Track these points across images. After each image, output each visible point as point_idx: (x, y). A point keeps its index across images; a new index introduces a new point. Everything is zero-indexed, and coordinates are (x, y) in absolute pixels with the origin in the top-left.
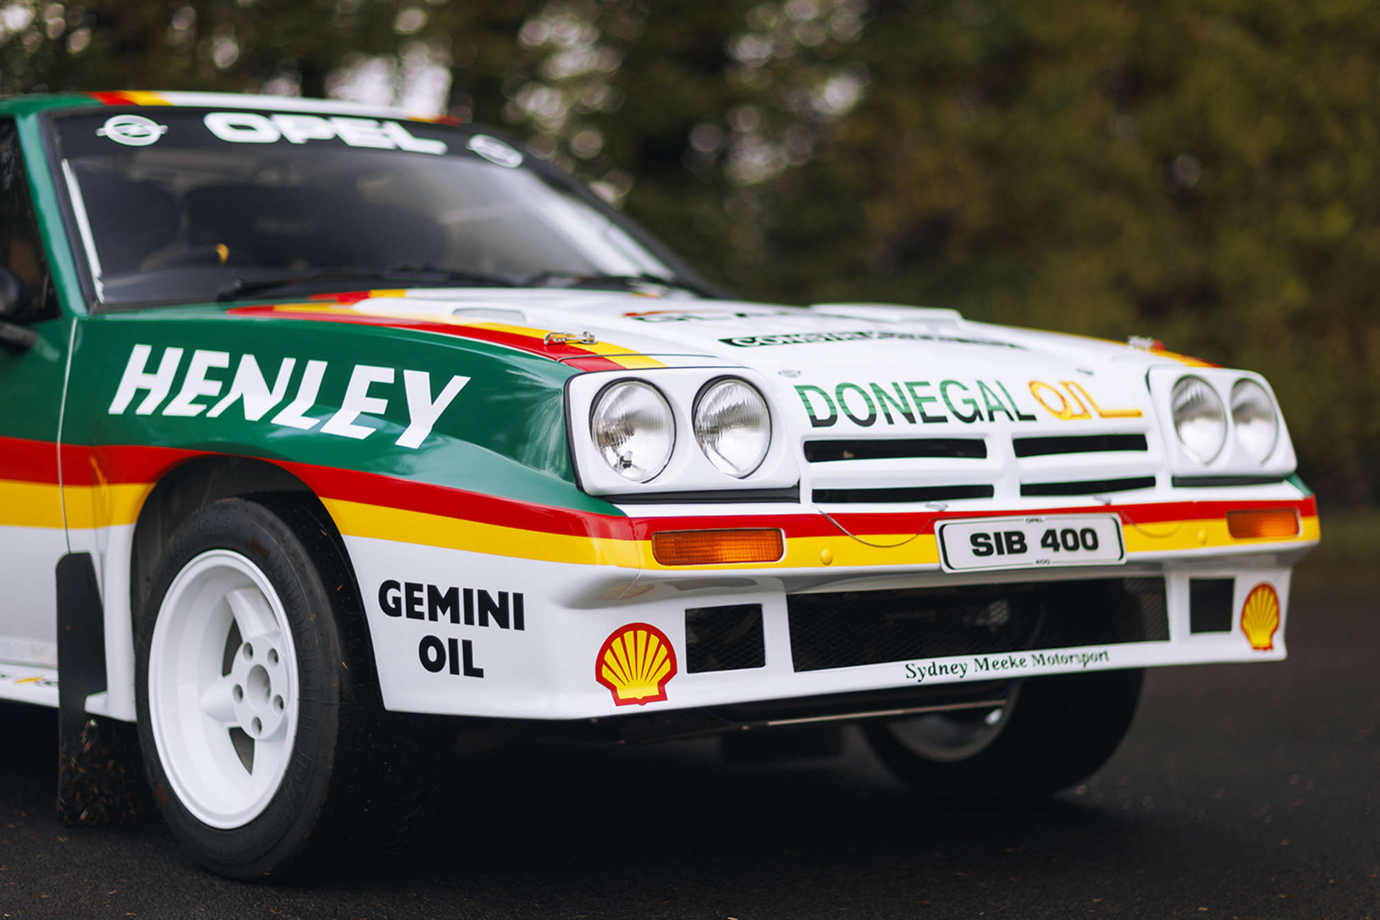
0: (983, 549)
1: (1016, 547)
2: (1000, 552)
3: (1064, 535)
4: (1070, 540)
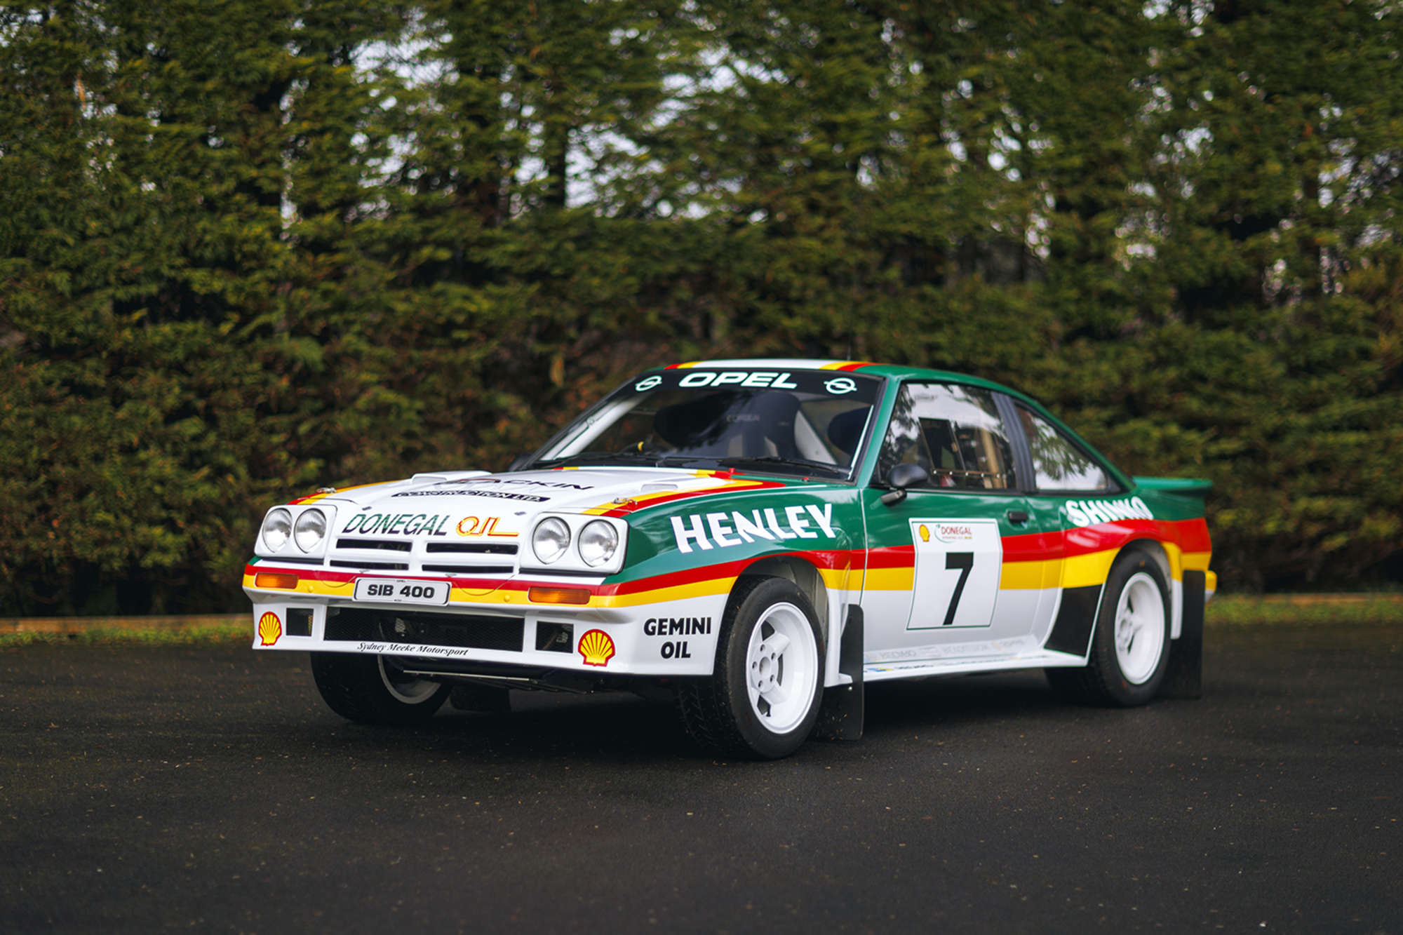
0: (373, 592)
1: (388, 592)
2: (380, 594)
3: (415, 589)
4: (417, 592)
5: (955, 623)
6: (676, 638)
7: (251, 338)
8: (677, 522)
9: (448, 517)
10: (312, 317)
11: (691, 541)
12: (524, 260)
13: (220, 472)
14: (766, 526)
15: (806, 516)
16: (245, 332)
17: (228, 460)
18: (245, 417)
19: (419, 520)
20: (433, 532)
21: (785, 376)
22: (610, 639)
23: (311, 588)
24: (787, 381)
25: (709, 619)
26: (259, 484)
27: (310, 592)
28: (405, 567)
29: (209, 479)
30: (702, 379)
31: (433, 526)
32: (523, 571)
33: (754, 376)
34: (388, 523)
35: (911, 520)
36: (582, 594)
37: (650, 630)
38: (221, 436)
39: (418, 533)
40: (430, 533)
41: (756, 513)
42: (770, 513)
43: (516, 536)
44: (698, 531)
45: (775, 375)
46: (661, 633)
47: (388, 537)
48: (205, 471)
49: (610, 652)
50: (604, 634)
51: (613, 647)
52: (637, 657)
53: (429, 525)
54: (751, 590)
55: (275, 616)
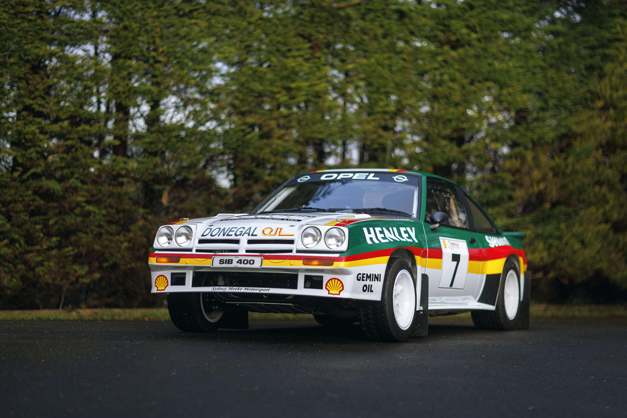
0: (222, 263)
1: (230, 262)
2: (226, 263)
3: (244, 261)
4: (246, 262)
5: (453, 286)
6: (368, 283)
7: (28, 179)
8: (365, 229)
9: (256, 228)
10: (56, 169)
11: (371, 239)
12: (153, 146)
13: (13, 241)
14: (395, 235)
15: (406, 232)
16: (25, 177)
17: (16, 236)
18: (24, 217)
19: (242, 230)
20: (250, 235)
21: (372, 175)
22: (341, 282)
23: (188, 262)
24: (373, 177)
25: (380, 275)
26: (29, 248)
27: (187, 264)
28: (236, 251)
29: (7, 245)
30: (332, 176)
31: (249, 232)
32: (298, 251)
33: (357, 175)
34: (225, 232)
35: (440, 238)
36: (330, 261)
37: (359, 278)
38: (13, 225)
39: (243, 235)
40: (249, 235)
41: (390, 228)
42: (395, 229)
43: (293, 235)
44: (373, 235)
45: (367, 174)
46: (363, 280)
47: (226, 237)
48: (6, 241)
49: (341, 288)
50: (338, 280)
51: (343, 286)
52: (354, 291)
53: (248, 232)
54: (393, 263)
55: (164, 276)
